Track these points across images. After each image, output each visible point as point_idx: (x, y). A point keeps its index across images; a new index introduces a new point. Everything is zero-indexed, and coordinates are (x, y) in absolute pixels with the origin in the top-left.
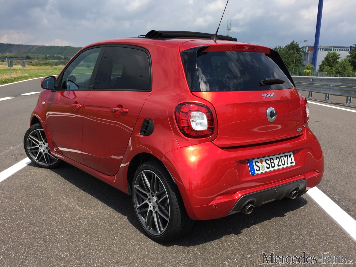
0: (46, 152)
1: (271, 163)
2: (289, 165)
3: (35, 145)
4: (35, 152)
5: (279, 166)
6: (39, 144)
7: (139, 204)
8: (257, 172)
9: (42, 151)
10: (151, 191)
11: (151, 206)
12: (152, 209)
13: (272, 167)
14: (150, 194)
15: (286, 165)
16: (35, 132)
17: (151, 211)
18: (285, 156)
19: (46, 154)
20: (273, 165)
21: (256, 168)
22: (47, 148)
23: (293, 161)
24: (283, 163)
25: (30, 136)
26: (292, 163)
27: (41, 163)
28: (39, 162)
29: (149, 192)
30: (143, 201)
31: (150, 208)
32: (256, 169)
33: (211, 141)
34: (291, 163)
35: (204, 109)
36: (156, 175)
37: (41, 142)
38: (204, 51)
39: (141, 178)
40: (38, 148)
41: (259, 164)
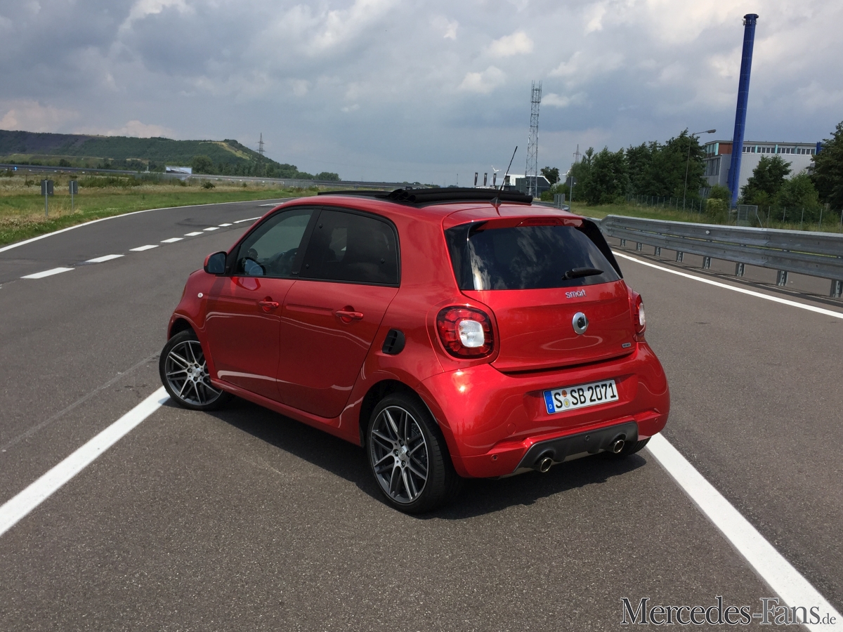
0: (199, 380)
1: (580, 396)
2: (609, 399)
3: (181, 369)
4: (178, 381)
5: (591, 400)
6: (187, 366)
7: (379, 460)
8: (557, 410)
9: (192, 379)
10: (399, 438)
11: (398, 461)
12: (399, 464)
13: (582, 403)
14: (397, 442)
15: (604, 401)
16: (182, 345)
17: (398, 468)
18: (603, 386)
19: (198, 384)
20: (583, 399)
21: (556, 403)
22: (201, 374)
23: (616, 393)
24: (599, 397)
25: (172, 353)
26: (614, 396)
27: (188, 401)
28: (185, 398)
29: (396, 438)
30: (385, 453)
31: (398, 463)
32: (557, 406)
33: (489, 363)
34: (612, 397)
35: (479, 316)
36: (407, 413)
37: (192, 364)
38: (479, 229)
39: (383, 418)
40: (185, 374)
41: (561, 398)
